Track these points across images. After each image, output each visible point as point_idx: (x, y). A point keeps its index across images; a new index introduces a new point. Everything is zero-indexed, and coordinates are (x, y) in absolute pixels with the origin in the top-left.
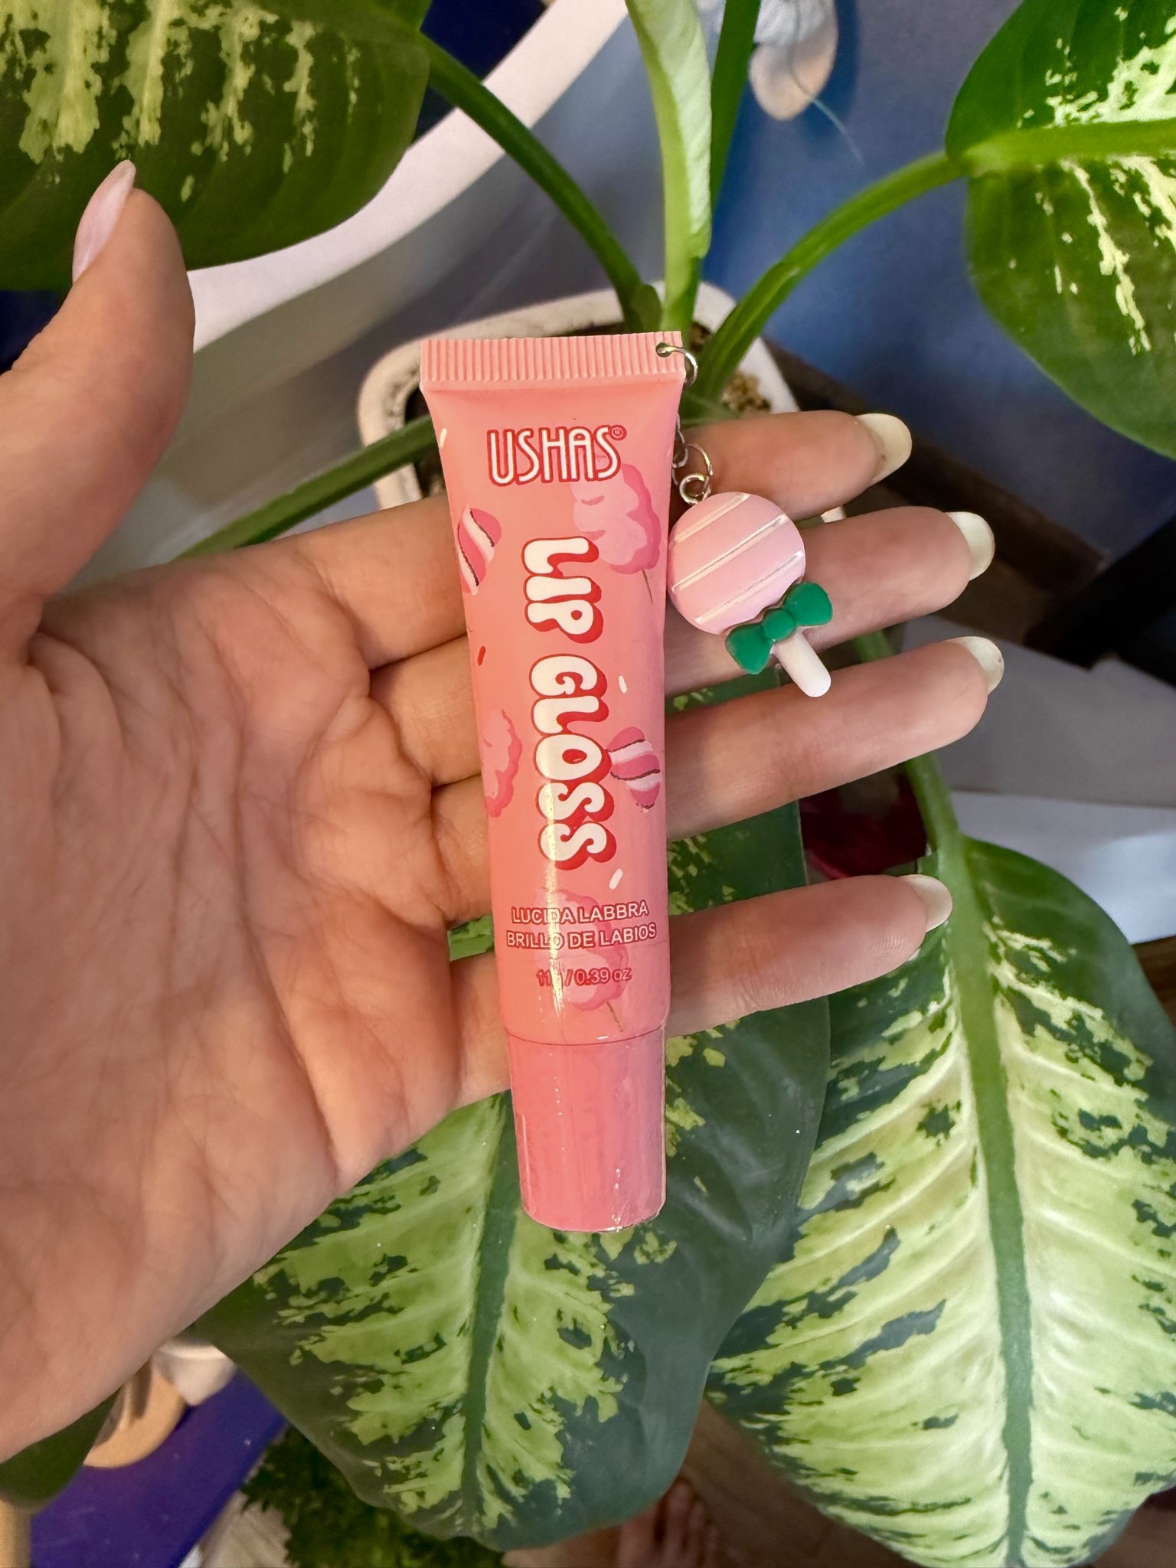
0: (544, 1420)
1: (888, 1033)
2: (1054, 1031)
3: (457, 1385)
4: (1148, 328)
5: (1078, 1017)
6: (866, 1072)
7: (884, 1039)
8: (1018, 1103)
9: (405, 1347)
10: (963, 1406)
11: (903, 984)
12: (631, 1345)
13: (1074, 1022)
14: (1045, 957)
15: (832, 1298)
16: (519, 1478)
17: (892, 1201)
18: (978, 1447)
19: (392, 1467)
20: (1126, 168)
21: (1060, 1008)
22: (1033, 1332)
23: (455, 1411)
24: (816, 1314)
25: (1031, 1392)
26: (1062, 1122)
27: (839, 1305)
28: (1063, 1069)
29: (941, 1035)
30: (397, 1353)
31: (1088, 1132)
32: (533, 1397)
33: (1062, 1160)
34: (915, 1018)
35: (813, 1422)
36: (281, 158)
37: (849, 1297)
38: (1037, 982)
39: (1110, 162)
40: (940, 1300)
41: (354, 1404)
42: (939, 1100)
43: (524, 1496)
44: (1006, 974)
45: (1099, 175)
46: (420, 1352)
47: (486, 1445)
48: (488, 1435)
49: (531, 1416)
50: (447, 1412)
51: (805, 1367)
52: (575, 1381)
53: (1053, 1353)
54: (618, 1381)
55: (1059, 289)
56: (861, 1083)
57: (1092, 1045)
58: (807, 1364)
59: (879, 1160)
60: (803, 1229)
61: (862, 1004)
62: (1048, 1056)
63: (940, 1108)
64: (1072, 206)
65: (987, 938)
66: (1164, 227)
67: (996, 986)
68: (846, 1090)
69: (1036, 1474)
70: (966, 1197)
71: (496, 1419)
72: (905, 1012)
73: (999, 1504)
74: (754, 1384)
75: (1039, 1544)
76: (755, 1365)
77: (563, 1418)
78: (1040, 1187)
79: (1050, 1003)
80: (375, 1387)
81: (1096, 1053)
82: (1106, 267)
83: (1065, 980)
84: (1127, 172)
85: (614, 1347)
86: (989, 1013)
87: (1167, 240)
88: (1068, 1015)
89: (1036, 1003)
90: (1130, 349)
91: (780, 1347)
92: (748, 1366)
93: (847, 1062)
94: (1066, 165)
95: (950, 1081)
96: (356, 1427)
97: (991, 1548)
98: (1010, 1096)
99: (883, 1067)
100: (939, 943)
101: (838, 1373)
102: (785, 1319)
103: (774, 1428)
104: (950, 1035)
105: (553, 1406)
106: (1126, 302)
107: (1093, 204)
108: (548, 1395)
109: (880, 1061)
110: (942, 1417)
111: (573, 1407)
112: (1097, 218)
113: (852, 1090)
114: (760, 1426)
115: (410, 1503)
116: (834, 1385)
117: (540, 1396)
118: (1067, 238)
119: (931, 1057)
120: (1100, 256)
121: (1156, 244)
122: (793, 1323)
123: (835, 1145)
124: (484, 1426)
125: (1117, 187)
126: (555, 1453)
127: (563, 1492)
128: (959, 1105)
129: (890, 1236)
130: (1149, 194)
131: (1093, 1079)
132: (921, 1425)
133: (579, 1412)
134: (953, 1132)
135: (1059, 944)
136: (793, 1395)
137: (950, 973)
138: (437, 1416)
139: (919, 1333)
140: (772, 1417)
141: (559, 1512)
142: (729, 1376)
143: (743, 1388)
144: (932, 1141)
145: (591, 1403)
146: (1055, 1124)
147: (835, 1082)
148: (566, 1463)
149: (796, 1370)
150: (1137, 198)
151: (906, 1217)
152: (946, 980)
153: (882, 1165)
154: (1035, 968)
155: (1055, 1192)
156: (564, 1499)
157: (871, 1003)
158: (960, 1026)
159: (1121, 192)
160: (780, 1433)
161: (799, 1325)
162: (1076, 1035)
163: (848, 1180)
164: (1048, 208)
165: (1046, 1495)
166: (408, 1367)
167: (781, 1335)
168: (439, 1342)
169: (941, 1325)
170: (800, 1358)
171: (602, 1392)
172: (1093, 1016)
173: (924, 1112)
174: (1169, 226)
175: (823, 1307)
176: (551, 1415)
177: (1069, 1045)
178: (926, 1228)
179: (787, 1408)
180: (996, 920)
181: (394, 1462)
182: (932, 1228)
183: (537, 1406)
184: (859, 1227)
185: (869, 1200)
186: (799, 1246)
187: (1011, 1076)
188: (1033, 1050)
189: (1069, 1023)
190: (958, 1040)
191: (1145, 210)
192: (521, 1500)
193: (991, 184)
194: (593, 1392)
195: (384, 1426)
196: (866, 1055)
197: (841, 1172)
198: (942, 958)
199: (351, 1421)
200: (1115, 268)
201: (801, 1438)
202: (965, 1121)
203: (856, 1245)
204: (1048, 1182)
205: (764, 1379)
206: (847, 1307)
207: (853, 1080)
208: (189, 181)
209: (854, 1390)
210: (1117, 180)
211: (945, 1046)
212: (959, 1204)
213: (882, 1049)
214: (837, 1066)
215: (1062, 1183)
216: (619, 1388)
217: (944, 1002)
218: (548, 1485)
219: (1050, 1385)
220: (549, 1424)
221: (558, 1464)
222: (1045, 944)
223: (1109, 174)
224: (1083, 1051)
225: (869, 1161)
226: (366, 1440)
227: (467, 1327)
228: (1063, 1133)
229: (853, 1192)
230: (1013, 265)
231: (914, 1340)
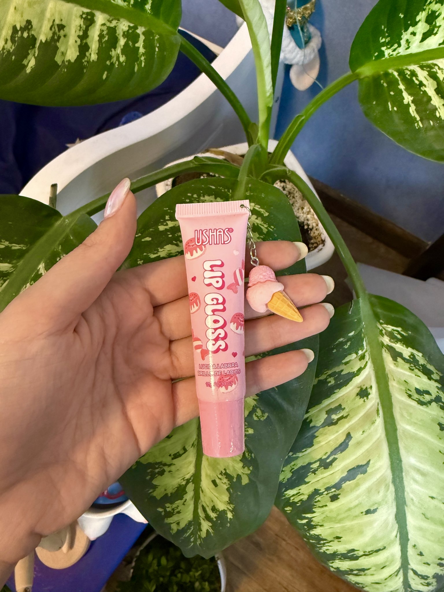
0: (222, 483)
1: (344, 361)
2: (404, 359)
3: (191, 470)
4: (421, 120)
5: (412, 354)
6: (337, 375)
7: (343, 363)
8: (393, 386)
9: (173, 452)
10: (379, 504)
11: (349, 344)
12: (253, 455)
13: (412, 357)
14: (399, 333)
15: (328, 461)
16: (214, 509)
17: (348, 422)
18: (386, 523)
19: (168, 510)
20: (409, 69)
21: (406, 352)
22: (404, 474)
23: (191, 481)
24: (323, 468)
25: (405, 498)
26: (409, 392)
27: (331, 463)
28: (408, 373)
29: (363, 362)
30: (170, 455)
31: (419, 396)
32: (219, 472)
33: (411, 406)
34: (354, 356)
35: (324, 516)
36: (134, 68)
37: (334, 460)
38: (397, 343)
39: (404, 68)
40: (368, 460)
41: (155, 482)
42: (364, 385)
43: (215, 517)
44: (386, 340)
45: (401, 73)
46: (178, 454)
47: (201, 495)
48: (202, 492)
49: (218, 481)
50: (188, 481)
51: (320, 490)
52: (233, 467)
53: (412, 482)
54: (249, 469)
55: (390, 110)
56: (335, 379)
57: (419, 365)
58: (321, 489)
59: (343, 407)
60: (316, 434)
61: (335, 351)
62: (402, 368)
63: (364, 388)
64: (393, 83)
65: (379, 328)
66: (424, 87)
67: (382, 345)
68: (330, 382)
69: (410, 536)
70: (376, 420)
71: (205, 483)
72: (350, 354)
73: (396, 550)
74: (301, 500)
75: (415, 572)
76: (301, 492)
77: (229, 482)
78: (402, 416)
79: (402, 349)
80: (162, 473)
81: (420, 368)
82: (405, 102)
83: (407, 342)
84: (410, 71)
85: (247, 454)
86: (381, 353)
87: (425, 91)
88: (409, 354)
89: (397, 350)
90: (416, 127)
91: (310, 483)
92: (299, 493)
93: (330, 372)
94: (390, 71)
95: (368, 378)
96: (155, 494)
97: (396, 573)
98: (390, 384)
99: (343, 373)
100: (361, 330)
101: (332, 492)
102: (311, 470)
103: (310, 520)
104: (367, 362)
105: (225, 476)
106: (413, 112)
107: (400, 82)
108: (224, 472)
109: (342, 371)
110: (372, 509)
111: (232, 478)
112: (402, 87)
113: (332, 382)
114: (305, 521)
115: (174, 527)
116: (331, 497)
117: (220, 472)
118: (392, 93)
119: (360, 370)
120: (404, 99)
121: (422, 93)
122: (314, 472)
123: (326, 403)
124: (201, 487)
125: (407, 76)
126: (226, 497)
127: (230, 515)
128: (371, 387)
129: (349, 436)
130: (418, 77)
131: (420, 377)
132: (364, 513)
133: (235, 480)
134: (369, 397)
135: (404, 329)
136: (315, 504)
137: (366, 341)
138: (184, 483)
139: (361, 474)
140: (309, 516)
141: (229, 525)
142: (292, 498)
143: (297, 503)
144: (362, 400)
145: (239, 477)
146: (406, 393)
147: (326, 379)
148: (230, 502)
149: (316, 492)
150: (414, 78)
151: (354, 428)
152: (364, 343)
153: (344, 409)
154: (396, 337)
155: (408, 418)
156: (230, 518)
157: (338, 351)
158: (370, 359)
159: (409, 77)
160: (312, 523)
161: (316, 472)
162: (412, 361)
163: (332, 415)
164: (385, 85)
165: (415, 546)
166: (175, 462)
167: (311, 478)
168: (185, 450)
169: (369, 470)
170: (317, 487)
171: (244, 474)
172: (419, 356)
173: (359, 389)
174: (425, 86)
175: (325, 464)
176: (225, 480)
177: (410, 364)
178: (361, 433)
179: (314, 509)
180: (381, 321)
181: (169, 507)
182: (363, 432)
183: (220, 476)
184: (337, 432)
185: (339, 422)
186: (316, 440)
187: (389, 376)
188: (397, 366)
189: (409, 356)
190: (369, 364)
191: (417, 82)
192: (215, 519)
193: (366, 79)
194: (240, 473)
195: (165, 490)
196: (337, 369)
197: (330, 412)
198: (363, 335)
199: (153, 491)
200: (409, 102)
201: (320, 524)
202: (374, 393)
203: (336, 439)
204: (405, 414)
205: (305, 497)
206: (334, 464)
207: (332, 378)
208: (106, 73)
209: (338, 498)
210: (407, 74)
211: (365, 366)
212: (373, 423)
213: (342, 367)
214: (326, 373)
215: (410, 414)
216: (249, 472)
217: (364, 350)
218: (224, 512)
219: (411, 495)
220: (224, 485)
221: (227, 502)
222: (399, 329)
223: (405, 72)
224: (416, 367)
225: (339, 408)
226: (158, 498)
227: (195, 444)
228: (410, 396)
229: (333, 419)
230: (374, 103)
231: (360, 476)
